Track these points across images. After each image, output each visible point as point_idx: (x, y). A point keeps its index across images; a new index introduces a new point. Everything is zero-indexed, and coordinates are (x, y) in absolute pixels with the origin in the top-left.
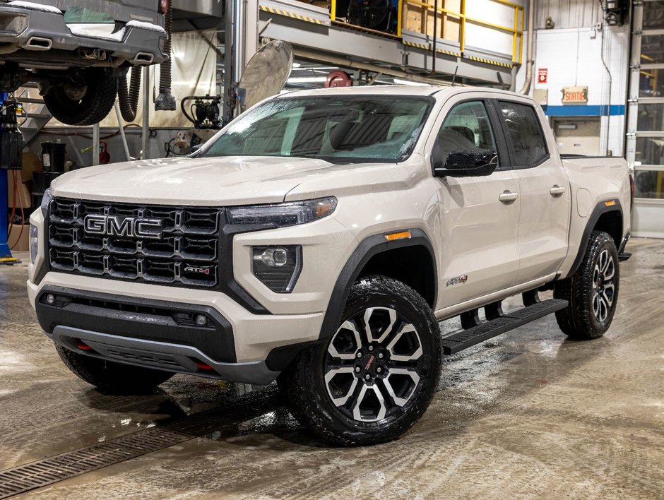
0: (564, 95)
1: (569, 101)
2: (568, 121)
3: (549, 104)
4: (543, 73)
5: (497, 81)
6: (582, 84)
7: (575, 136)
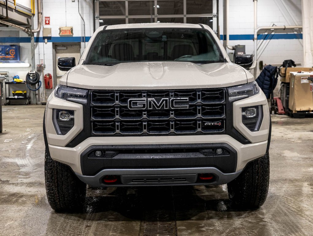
0: (60, 31)
1: (63, 34)
2: (63, 45)
3: (52, 36)
4: (48, 19)
5: (27, 23)
6: (70, 25)
7: (66, 53)
